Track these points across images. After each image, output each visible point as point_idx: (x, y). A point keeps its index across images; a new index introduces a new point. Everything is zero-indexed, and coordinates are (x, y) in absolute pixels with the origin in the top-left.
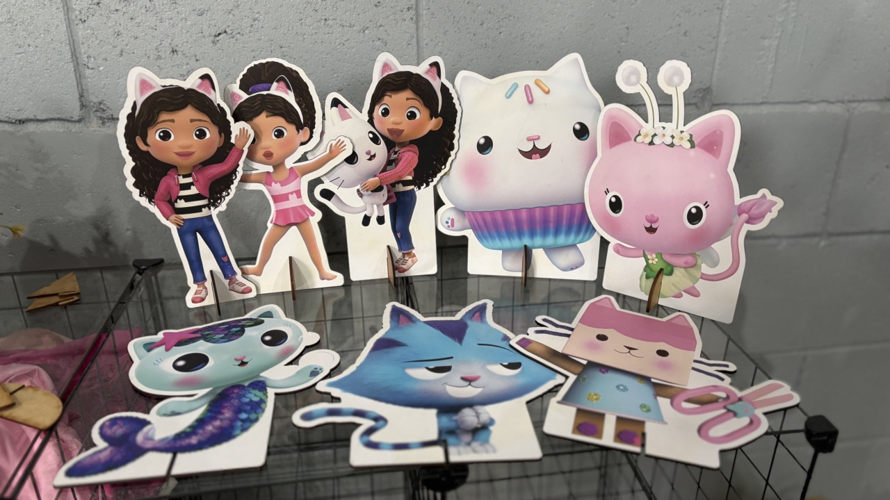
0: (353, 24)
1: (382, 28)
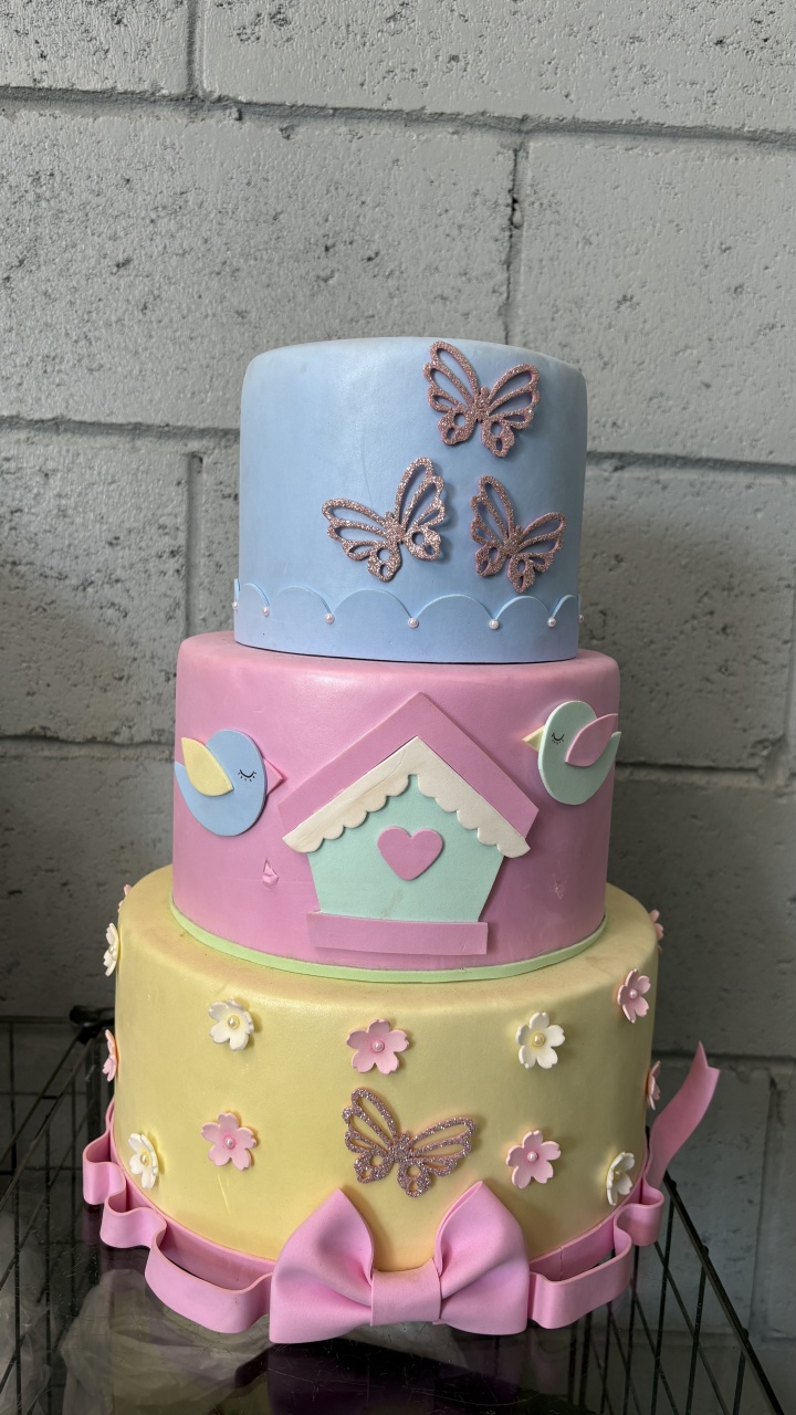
0: (64, 574)
1: (119, 585)
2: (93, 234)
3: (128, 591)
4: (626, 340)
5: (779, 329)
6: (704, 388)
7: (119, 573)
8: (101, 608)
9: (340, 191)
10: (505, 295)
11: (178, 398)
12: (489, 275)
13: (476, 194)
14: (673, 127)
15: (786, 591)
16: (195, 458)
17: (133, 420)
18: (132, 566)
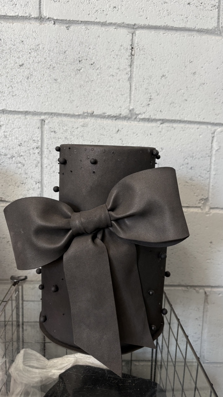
2: (13, 57)
3: (24, 159)
4: (164, 88)
5: (206, 84)
6: (185, 101)
7: (22, 154)
8: (17, 163)
9: (83, 45)
10: (130, 75)
11: (38, 104)
12: (125, 69)
13: (121, 46)
14: (176, 27)
15: (208, 157)
16: (43, 121)
17: (25, 110)
18: (25, 151)
